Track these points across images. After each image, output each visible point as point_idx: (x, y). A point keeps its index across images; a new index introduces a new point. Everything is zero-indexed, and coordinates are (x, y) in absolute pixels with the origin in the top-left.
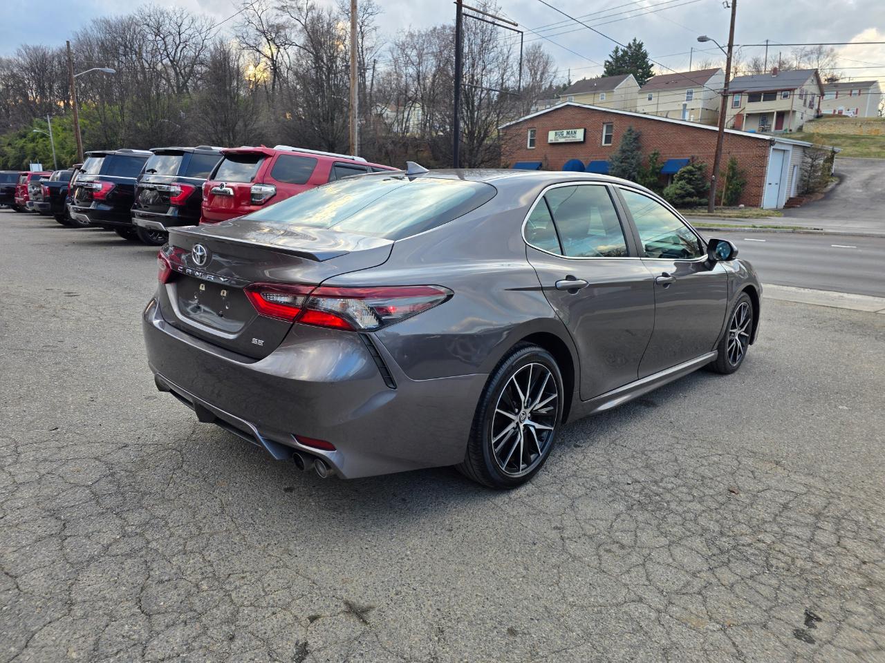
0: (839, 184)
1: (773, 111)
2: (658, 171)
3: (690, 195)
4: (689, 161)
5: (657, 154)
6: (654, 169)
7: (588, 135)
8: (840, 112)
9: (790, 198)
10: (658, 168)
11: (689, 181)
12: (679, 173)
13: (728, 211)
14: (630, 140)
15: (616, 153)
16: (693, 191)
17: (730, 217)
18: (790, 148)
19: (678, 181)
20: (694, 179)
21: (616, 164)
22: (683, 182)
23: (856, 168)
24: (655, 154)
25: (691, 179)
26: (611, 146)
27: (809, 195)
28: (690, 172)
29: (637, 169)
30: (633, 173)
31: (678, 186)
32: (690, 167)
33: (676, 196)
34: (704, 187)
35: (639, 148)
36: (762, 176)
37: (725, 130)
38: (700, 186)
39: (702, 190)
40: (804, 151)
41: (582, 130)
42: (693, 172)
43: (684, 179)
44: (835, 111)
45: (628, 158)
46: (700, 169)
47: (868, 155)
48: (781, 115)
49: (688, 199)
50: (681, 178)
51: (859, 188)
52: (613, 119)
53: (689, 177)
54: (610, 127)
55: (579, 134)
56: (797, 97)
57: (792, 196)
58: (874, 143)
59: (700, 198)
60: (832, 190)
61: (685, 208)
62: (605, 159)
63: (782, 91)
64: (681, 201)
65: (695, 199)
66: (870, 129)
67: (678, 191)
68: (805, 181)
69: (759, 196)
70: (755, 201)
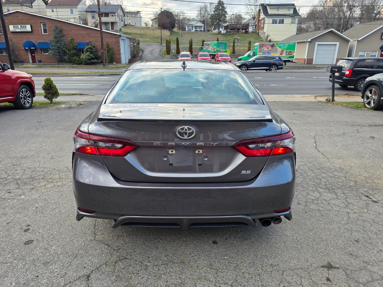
0: (143, 53)
1: (109, 21)
2: (75, 47)
3: (93, 59)
4: (88, 43)
5: (73, 39)
6: (73, 47)
7: (33, 28)
8: (130, 23)
9: (129, 59)
10: (75, 46)
11: (91, 53)
12: (85, 49)
13: (110, 66)
14: (57, 32)
15: (51, 38)
16: (94, 57)
17: (113, 68)
18: (125, 38)
19: (86, 52)
20: (93, 51)
21: (54, 44)
22: (88, 53)
23: (145, 47)
24: (72, 39)
25: (91, 52)
26: (48, 35)
27: (135, 58)
28: (90, 48)
29: (65, 46)
30: (63, 49)
31: (87, 54)
32: (90, 46)
33: (87, 59)
34: (97, 55)
35: (63, 36)
36: (119, 50)
37: (103, 30)
38: (96, 54)
39: (97, 56)
40: (130, 40)
41: (29, 26)
42: (92, 48)
43: (89, 51)
44: (128, 23)
45: (59, 41)
46: (94, 47)
47: (146, 41)
48: (113, 23)
49: (92, 61)
50: (87, 51)
51: (150, 55)
52: (46, 21)
53: (91, 50)
54: (44, 25)
55: (28, 28)
56: (117, 16)
57: (130, 58)
58: (147, 37)
59: (98, 60)
60: (141, 56)
61: (92, 65)
62: (46, 41)
63: (111, 13)
64: (90, 62)
65: (95, 61)
66: (144, 31)
67: (88, 57)
68: (132, 52)
69: (120, 59)
70: (119, 61)
